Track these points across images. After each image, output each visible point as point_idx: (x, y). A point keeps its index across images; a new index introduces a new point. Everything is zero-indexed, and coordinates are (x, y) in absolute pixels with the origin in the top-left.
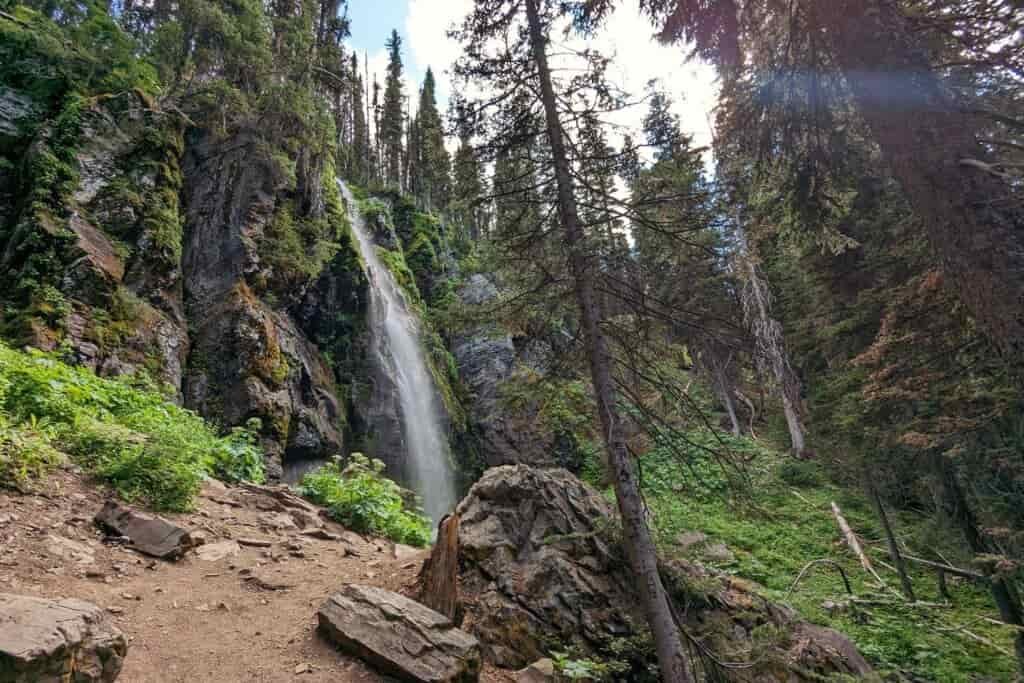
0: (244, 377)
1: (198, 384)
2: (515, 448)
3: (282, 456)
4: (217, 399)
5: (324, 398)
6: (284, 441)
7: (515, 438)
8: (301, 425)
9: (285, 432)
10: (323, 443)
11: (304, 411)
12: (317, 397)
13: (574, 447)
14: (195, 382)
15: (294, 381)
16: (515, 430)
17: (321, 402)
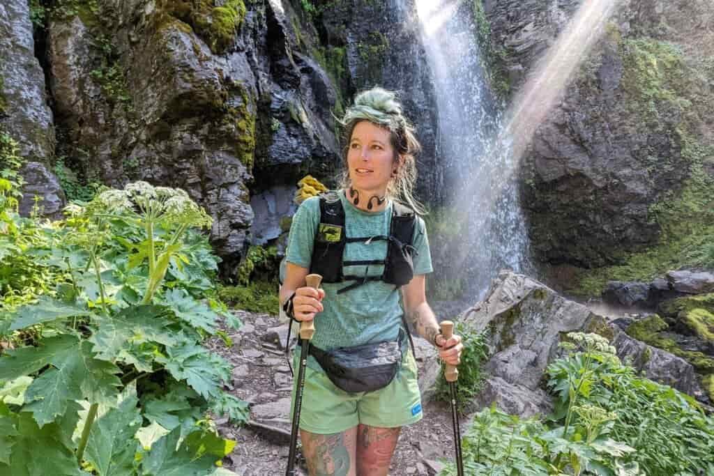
0: (157, 22)
1: (70, 41)
2: (586, 150)
3: (248, 184)
4: (112, 72)
5: (307, 70)
6: (250, 157)
7: (587, 135)
8: (276, 123)
9: (250, 138)
10: (314, 156)
11: (280, 96)
12: (297, 69)
13: (679, 149)
14: (65, 35)
15: (254, 36)
16: (586, 122)
17: (304, 78)
